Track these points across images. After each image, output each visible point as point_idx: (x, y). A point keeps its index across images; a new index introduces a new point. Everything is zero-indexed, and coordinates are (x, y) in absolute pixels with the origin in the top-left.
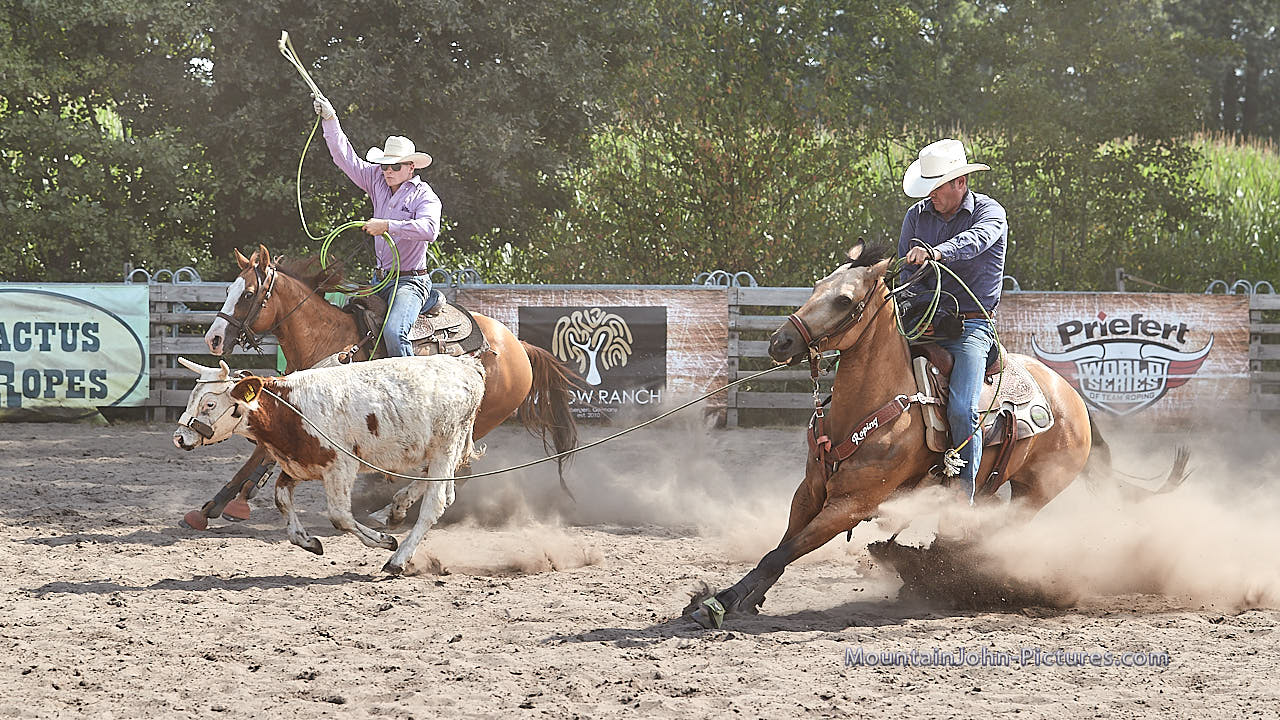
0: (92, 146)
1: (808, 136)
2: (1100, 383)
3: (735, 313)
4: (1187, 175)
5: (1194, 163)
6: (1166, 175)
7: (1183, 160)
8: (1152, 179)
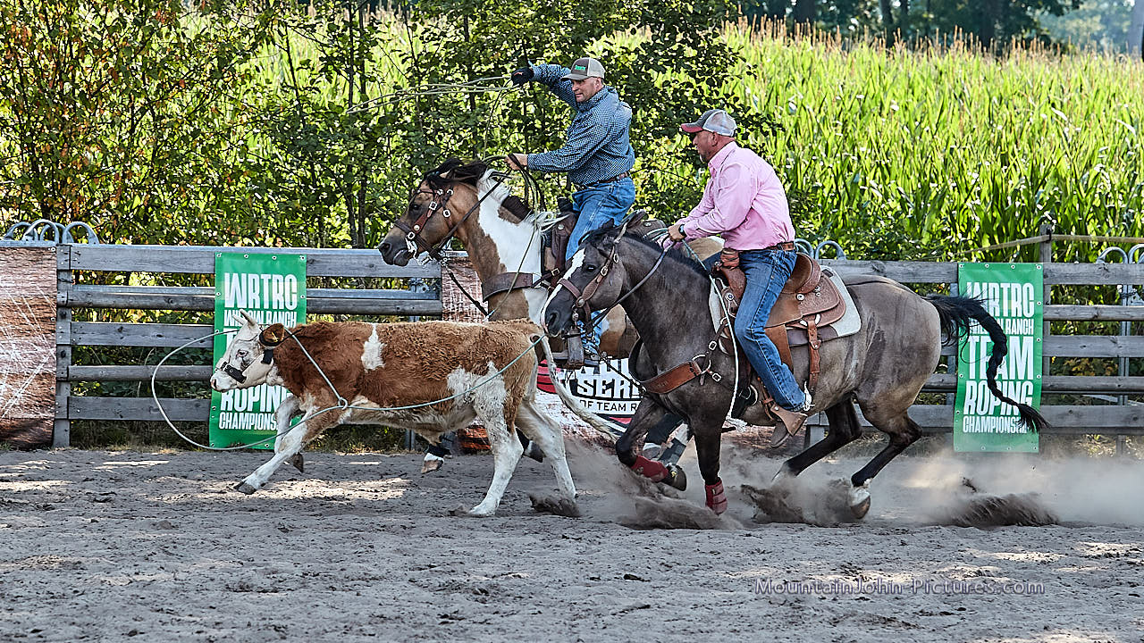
1: (172, 23)
2: (594, 387)
3: (66, 281)
4: (720, 85)
5: (730, 69)
6: (690, 85)
7: (713, 63)
8: (669, 92)
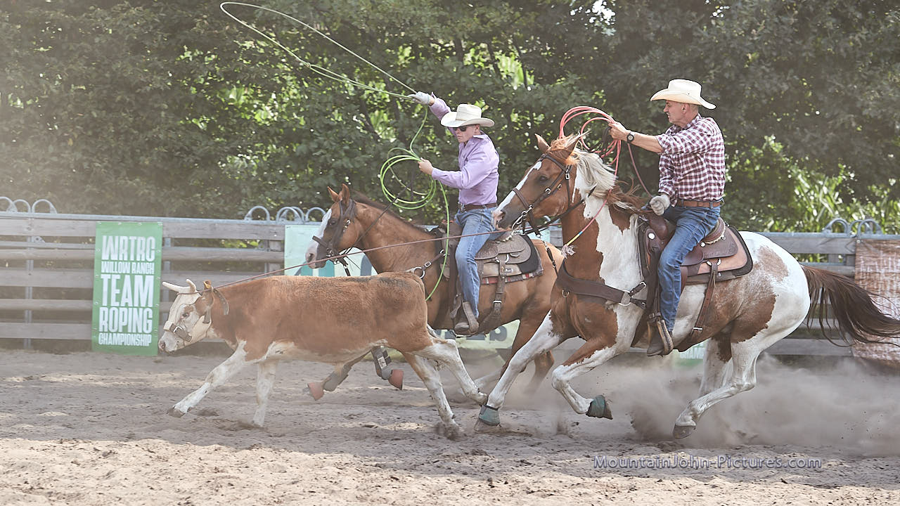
0: (496, 93)
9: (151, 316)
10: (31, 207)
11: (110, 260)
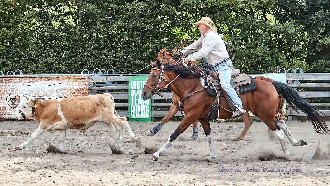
0: (265, 27)
9: (148, 108)
10: (107, 71)
11: (134, 89)
